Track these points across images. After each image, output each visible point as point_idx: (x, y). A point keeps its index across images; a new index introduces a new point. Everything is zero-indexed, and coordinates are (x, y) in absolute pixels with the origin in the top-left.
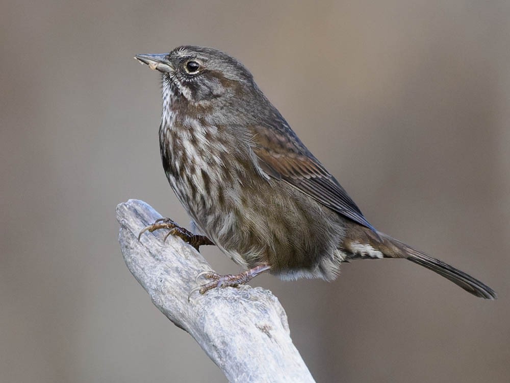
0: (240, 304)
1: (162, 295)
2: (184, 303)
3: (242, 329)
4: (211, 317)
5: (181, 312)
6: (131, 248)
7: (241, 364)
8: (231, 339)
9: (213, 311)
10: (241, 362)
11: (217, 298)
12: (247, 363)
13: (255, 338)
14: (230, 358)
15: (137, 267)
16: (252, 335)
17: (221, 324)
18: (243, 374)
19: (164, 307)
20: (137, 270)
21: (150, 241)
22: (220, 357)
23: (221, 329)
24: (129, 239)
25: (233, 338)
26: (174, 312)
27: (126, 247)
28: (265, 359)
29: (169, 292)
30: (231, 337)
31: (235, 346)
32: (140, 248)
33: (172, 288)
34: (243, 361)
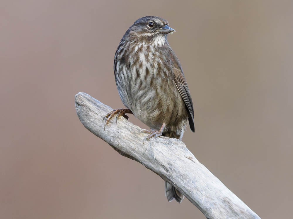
0: (172, 146)
1: (118, 139)
2: (135, 144)
3: (178, 158)
4: (156, 151)
5: (132, 148)
6: (90, 116)
7: (184, 175)
8: (174, 163)
9: (156, 148)
10: (184, 174)
11: (157, 142)
12: (188, 174)
13: (187, 162)
14: (175, 171)
15: (95, 125)
16: (185, 161)
17: (165, 155)
18: (187, 180)
19: (120, 145)
20: (95, 127)
21: (102, 113)
22: (167, 171)
23: (166, 157)
24: (88, 111)
25: (175, 162)
26: (127, 148)
27: (87, 115)
28: (198, 173)
29: (124, 138)
30: (174, 161)
31: (177, 166)
32: (97, 116)
33: (126, 136)
34: (185, 173)
